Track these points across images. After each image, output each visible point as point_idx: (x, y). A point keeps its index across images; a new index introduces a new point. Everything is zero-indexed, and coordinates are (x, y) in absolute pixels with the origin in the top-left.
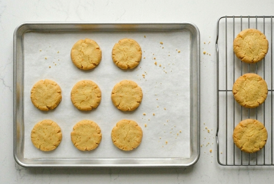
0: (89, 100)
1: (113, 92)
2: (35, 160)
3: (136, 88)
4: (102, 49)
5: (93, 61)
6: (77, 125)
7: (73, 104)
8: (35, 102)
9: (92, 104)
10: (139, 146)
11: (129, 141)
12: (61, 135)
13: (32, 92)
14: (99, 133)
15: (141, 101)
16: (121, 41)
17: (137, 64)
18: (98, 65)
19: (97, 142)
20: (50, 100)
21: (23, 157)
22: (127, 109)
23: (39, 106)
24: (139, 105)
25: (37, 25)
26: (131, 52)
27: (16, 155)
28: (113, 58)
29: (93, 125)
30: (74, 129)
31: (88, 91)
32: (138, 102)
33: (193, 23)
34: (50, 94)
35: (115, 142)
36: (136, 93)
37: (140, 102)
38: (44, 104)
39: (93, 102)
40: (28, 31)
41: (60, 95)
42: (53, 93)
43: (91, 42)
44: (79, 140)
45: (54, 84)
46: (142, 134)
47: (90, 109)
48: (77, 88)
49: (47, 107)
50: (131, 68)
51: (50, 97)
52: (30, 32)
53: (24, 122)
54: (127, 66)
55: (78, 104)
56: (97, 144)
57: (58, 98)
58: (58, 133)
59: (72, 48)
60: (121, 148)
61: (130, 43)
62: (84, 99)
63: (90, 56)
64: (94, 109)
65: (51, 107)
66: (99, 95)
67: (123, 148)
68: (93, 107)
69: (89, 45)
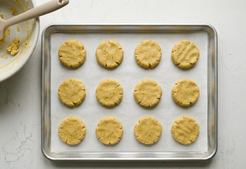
0: (112, 97)
1: (136, 90)
2: (61, 154)
3: (156, 86)
4: (124, 49)
5: (116, 60)
6: (102, 122)
7: (98, 100)
8: (63, 99)
9: (115, 101)
10: (159, 139)
11: (150, 136)
12: (85, 130)
13: (60, 89)
14: (121, 129)
15: (161, 98)
16: (143, 42)
17: (157, 63)
18: (120, 64)
19: (119, 137)
20: (75, 97)
21: (50, 151)
22: (149, 105)
23: (66, 102)
24: (159, 101)
25: (63, 26)
26: (152, 52)
27: (43, 149)
28: (136, 57)
29: (116, 121)
30: (99, 125)
31: (111, 89)
32: (158, 99)
33: (211, 25)
34: (76, 92)
35: (138, 137)
36: (156, 90)
37: (159, 99)
38: (71, 101)
39: (116, 99)
40: (55, 32)
41: (84, 92)
42: (79, 91)
43: (115, 43)
44: (103, 135)
45: (79, 82)
46: (162, 130)
47: (113, 105)
48: (102, 86)
49: (73, 103)
50: (152, 67)
51: (76, 94)
52: (57, 33)
53: (50, 118)
54: (148, 65)
55: (102, 101)
56: (119, 138)
57: (83, 95)
58: (82, 128)
59: (97, 47)
60: (143, 142)
61: (151, 44)
62: (108, 96)
63: (113, 56)
64: (116, 105)
65: (77, 103)
66: (121, 93)
67: (145, 142)
68: (116, 103)
69: (113, 45)
